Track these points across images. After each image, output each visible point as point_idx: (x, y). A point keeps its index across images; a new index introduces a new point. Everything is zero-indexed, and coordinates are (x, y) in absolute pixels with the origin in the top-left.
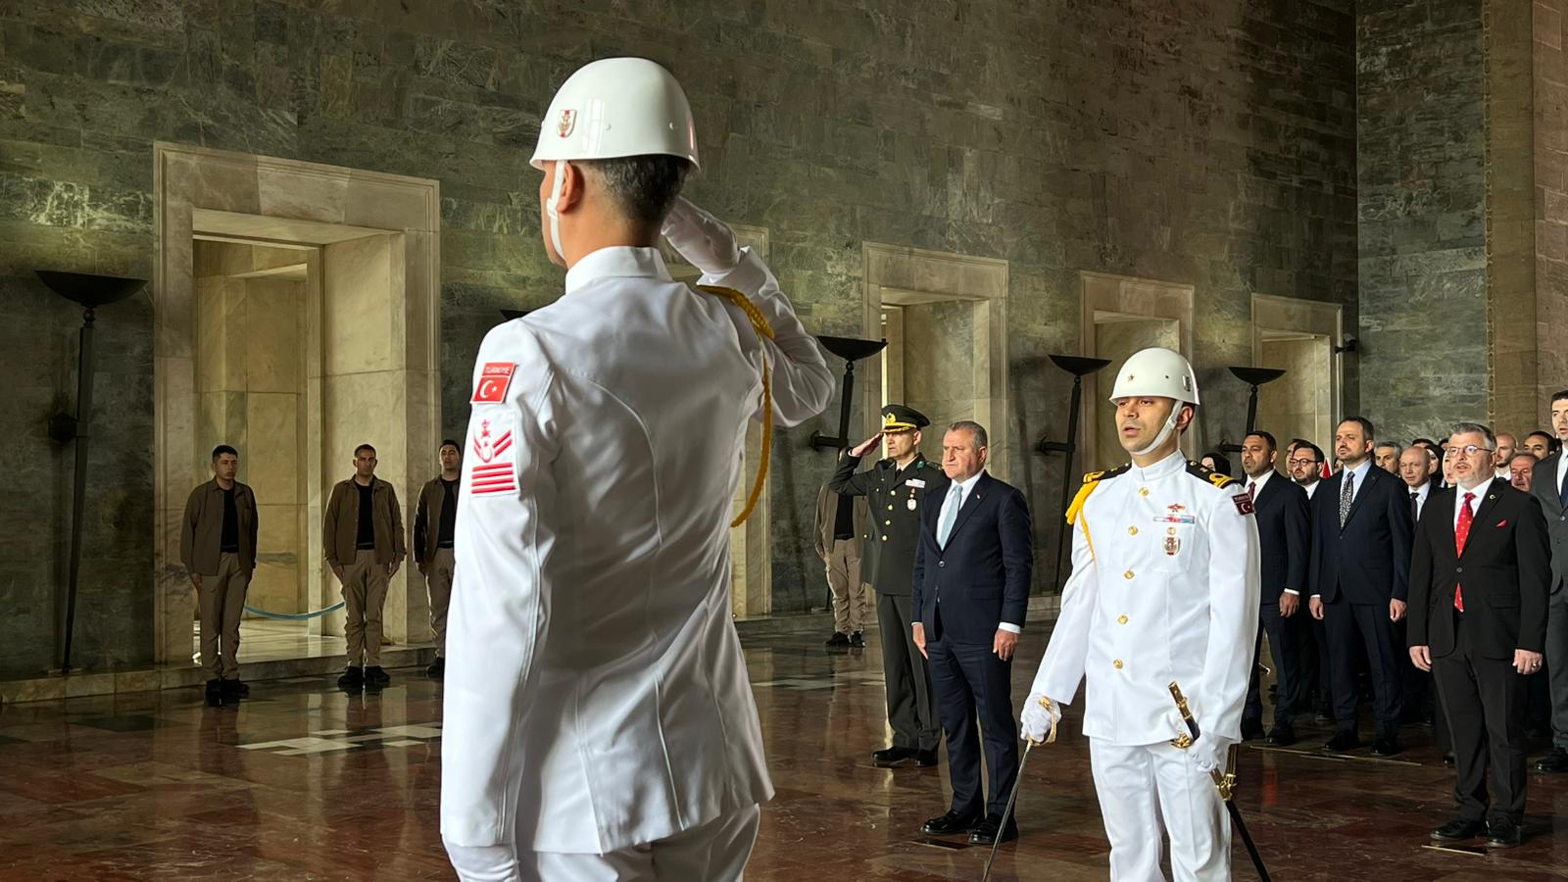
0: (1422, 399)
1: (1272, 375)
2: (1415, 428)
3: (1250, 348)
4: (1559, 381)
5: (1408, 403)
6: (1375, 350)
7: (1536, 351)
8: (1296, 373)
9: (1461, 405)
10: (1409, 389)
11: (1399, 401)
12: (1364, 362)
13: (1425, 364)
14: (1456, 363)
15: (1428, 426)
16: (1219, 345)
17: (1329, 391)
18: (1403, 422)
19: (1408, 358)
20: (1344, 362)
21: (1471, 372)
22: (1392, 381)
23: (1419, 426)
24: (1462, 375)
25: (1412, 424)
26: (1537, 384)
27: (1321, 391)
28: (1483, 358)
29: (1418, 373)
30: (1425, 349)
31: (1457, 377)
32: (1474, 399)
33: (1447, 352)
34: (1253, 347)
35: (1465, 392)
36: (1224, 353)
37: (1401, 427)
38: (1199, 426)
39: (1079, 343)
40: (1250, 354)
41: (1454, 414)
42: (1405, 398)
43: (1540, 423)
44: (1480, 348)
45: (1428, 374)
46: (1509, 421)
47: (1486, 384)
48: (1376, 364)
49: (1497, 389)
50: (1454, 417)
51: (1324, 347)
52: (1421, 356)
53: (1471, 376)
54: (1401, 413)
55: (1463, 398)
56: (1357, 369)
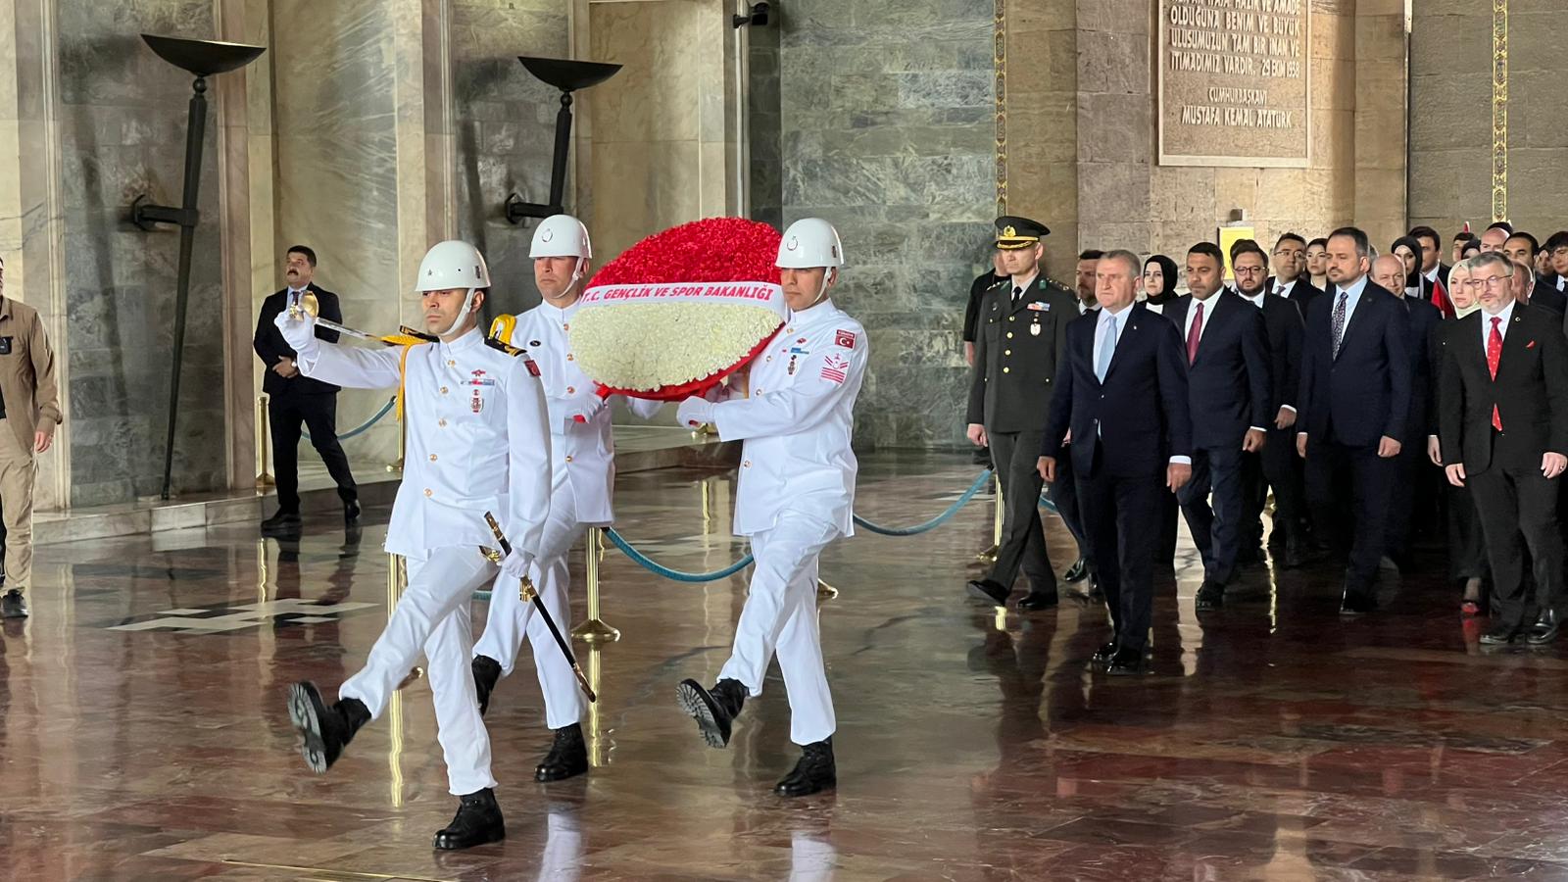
0: (887, 113)
1: (598, 72)
2: (874, 167)
3: (566, 19)
4: (1117, 83)
5: (861, 122)
6: (806, 22)
7: (1075, 30)
8: (666, 64)
9: (952, 126)
10: (861, 96)
11: (847, 117)
12: (789, 44)
13: (891, 50)
14: (942, 49)
15: (896, 164)
16: (502, 13)
17: (721, 97)
18: (854, 155)
19: (861, 39)
20: (750, 43)
21: (968, 65)
22: (835, 80)
23: (881, 163)
24: (954, 71)
25: (871, 161)
26: (1076, 90)
27: (708, 98)
28: (987, 41)
29: (879, 68)
30: (890, 22)
31: (946, 75)
32: (972, 116)
33: (928, 29)
34: (571, 18)
35: (954, 102)
36: (511, 28)
37: (850, 165)
38: (462, 168)
39: (210, 9)
40: (566, 29)
41: (939, 143)
42: (857, 112)
43: (1081, 162)
44: (981, 23)
45: (894, 69)
46: (1030, 156)
47: (992, 89)
48: (807, 48)
49: (1009, 99)
50: (940, 148)
51: (713, 15)
52: (884, 34)
53: (968, 73)
54: (850, 138)
55: (954, 115)
56: (776, 55)
